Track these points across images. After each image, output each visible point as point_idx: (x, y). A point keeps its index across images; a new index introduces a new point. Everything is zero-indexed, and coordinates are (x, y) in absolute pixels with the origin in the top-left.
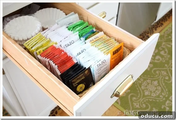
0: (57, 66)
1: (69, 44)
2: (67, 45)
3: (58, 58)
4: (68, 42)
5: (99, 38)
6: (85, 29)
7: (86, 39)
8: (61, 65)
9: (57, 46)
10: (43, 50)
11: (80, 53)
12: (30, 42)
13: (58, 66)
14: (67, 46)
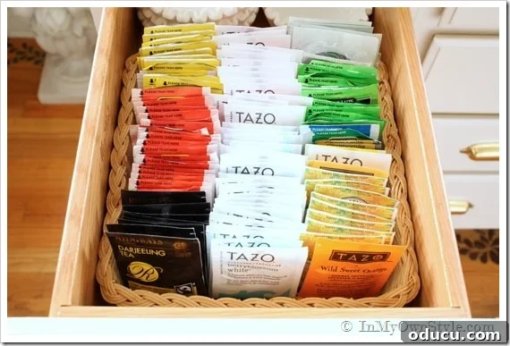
0: (143, 156)
1: (254, 117)
2: (243, 117)
3: (170, 138)
4: (253, 110)
5: (364, 169)
6: (346, 105)
7: (314, 141)
8: (157, 163)
9: (211, 99)
10: (165, 83)
11: (246, 172)
12: (166, 34)
13: (144, 161)
14: (243, 120)
